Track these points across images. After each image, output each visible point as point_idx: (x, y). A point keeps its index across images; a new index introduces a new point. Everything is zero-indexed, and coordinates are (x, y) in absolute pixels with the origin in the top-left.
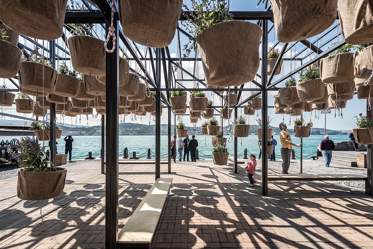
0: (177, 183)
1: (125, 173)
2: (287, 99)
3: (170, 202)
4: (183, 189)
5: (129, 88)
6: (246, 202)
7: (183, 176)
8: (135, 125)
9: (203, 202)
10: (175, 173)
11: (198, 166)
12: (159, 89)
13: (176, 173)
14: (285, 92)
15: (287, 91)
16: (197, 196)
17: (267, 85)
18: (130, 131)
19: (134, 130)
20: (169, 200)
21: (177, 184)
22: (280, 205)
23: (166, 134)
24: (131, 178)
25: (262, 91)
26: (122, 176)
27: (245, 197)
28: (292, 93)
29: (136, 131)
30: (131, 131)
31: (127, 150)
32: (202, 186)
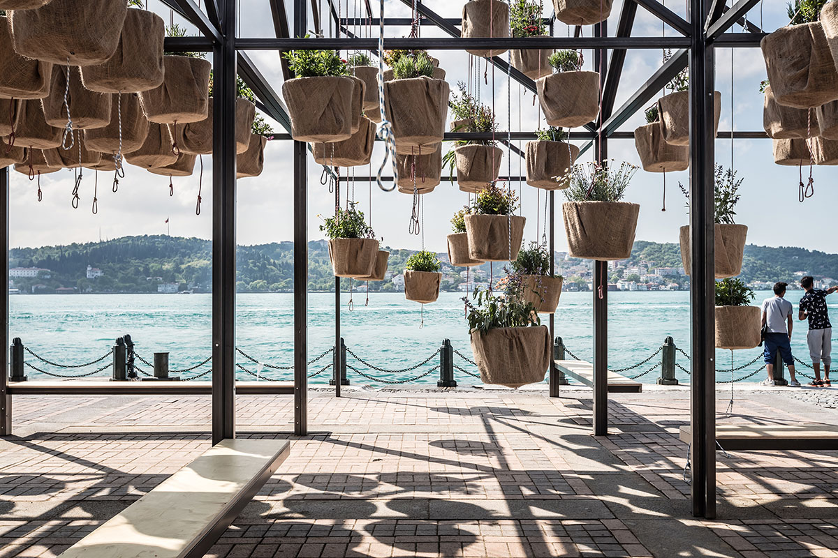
0: (322, 471)
1: (102, 434)
2: (794, 81)
3: (272, 540)
4: (344, 494)
5: (72, 24)
6: (610, 540)
7: (361, 446)
8: (186, 247)
9: (419, 539)
10: (325, 437)
11: (438, 410)
12: (230, 44)
13: (329, 434)
14: (785, 49)
15: (791, 43)
16: (398, 519)
17: (709, 18)
18: (160, 272)
19: (183, 267)
20: (269, 534)
21: (325, 475)
22: (759, 550)
23: (328, 285)
24: (123, 455)
25: (690, 50)
26: (84, 446)
27: (612, 524)
28: (814, 51)
29: (191, 270)
30: (168, 271)
31: (131, 345)
32: (431, 482)
